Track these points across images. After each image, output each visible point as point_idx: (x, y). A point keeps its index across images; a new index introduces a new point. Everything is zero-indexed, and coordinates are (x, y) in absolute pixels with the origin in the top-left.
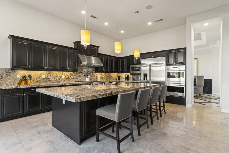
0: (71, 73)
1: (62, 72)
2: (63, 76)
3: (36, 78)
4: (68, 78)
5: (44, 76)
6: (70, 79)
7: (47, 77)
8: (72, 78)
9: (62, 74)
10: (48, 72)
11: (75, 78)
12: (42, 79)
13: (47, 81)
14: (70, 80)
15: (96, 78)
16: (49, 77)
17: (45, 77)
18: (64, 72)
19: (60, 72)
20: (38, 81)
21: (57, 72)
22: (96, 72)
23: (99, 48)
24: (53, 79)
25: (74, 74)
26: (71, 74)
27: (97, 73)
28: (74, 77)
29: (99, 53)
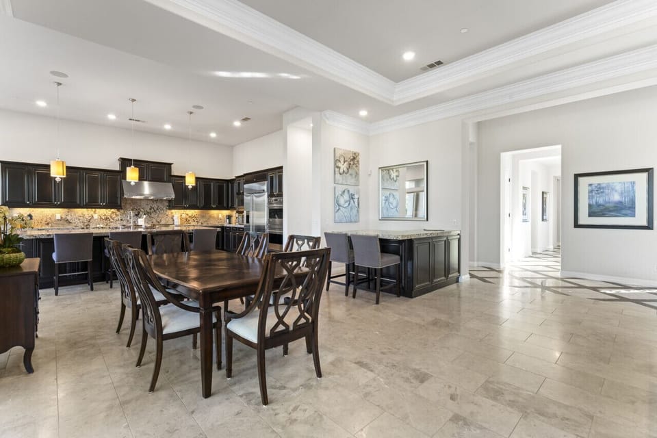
0: (113, 210)
1: (94, 210)
2: (96, 216)
3: (45, 219)
4: (107, 219)
5: (58, 217)
6: (111, 220)
7: (64, 217)
8: (116, 218)
9: (95, 212)
10: (66, 210)
11: (121, 220)
12: (55, 221)
13: (65, 223)
14: (111, 222)
15: (171, 220)
16: (69, 218)
17: (62, 218)
18: (98, 210)
19: (90, 210)
20: (48, 224)
21: (85, 210)
22: (170, 209)
23: (172, 166)
24: (77, 220)
25: (118, 213)
26: (113, 213)
27: (173, 211)
28: (119, 217)
29: (172, 174)
